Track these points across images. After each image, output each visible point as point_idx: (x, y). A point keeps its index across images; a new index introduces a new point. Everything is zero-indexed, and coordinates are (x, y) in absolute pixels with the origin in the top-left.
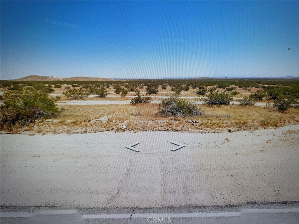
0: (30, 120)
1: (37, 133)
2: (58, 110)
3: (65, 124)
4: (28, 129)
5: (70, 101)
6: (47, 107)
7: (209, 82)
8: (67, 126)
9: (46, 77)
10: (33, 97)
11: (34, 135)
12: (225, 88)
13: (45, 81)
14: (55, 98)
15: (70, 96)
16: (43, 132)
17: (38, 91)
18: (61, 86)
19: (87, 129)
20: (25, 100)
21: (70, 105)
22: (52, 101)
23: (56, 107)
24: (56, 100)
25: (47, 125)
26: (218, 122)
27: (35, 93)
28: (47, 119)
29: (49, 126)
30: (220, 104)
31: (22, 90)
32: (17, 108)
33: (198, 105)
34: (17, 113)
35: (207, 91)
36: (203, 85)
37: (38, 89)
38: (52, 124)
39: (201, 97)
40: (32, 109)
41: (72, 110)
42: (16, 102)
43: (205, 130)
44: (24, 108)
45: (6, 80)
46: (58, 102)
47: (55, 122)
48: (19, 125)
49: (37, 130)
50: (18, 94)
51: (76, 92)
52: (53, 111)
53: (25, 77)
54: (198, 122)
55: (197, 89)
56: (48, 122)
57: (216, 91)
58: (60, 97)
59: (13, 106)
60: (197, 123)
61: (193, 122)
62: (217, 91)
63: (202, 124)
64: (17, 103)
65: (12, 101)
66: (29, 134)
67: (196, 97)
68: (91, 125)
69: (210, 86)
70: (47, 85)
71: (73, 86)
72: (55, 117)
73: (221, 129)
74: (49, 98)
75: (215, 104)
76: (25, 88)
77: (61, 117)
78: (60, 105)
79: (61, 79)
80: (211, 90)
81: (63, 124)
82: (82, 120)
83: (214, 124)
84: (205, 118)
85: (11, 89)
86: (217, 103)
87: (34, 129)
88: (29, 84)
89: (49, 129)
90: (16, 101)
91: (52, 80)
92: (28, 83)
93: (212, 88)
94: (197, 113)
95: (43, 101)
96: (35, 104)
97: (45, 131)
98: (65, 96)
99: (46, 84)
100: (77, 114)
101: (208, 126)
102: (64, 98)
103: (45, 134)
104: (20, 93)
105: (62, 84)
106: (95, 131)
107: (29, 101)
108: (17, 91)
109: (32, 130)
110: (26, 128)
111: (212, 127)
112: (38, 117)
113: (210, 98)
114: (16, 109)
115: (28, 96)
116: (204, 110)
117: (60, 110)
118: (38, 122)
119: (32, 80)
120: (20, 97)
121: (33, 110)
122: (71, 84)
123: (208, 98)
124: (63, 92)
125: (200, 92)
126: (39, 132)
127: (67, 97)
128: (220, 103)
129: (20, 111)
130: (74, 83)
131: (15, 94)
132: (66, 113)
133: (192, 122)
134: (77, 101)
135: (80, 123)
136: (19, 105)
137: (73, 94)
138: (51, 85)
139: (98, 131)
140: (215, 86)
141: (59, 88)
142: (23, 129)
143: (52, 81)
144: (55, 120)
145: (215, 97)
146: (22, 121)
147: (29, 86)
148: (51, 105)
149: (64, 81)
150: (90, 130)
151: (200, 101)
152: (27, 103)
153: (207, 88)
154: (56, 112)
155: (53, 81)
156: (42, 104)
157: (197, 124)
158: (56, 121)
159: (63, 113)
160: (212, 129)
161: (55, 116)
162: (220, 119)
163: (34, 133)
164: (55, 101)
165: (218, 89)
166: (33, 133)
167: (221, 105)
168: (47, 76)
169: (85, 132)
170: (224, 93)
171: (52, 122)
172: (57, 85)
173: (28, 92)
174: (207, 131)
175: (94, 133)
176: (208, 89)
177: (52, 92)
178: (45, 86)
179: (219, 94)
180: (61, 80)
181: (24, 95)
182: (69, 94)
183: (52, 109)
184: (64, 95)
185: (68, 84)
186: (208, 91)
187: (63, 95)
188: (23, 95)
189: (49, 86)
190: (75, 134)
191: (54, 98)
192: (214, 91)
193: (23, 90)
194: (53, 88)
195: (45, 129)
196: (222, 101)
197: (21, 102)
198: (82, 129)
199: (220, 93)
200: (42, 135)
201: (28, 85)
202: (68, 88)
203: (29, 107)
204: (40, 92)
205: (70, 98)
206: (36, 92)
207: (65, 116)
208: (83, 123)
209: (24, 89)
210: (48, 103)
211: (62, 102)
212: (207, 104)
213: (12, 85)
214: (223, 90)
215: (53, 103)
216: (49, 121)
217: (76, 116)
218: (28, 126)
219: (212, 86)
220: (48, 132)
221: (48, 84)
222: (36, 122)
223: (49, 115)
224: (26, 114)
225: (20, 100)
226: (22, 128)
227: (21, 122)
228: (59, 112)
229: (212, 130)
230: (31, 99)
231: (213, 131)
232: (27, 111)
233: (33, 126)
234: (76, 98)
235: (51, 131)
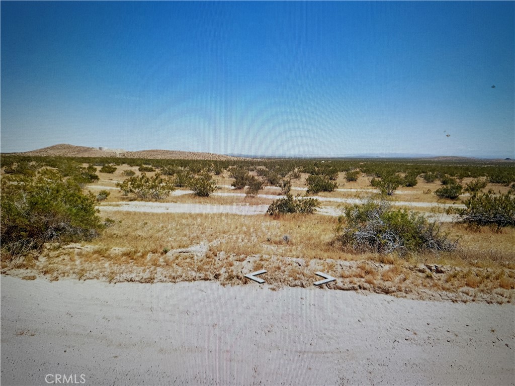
0: (32, 243)
1: (42, 275)
2: (99, 224)
3: (107, 257)
4: (25, 263)
5: (130, 202)
6: (76, 215)
7: (467, 169)
8: (112, 262)
9: (87, 150)
10: (53, 190)
11: (34, 278)
12: (508, 185)
13: (83, 158)
14: (97, 194)
15: (131, 191)
16: (55, 274)
17: (66, 178)
18: (116, 169)
19: (156, 273)
20: (33, 196)
21: (128, 213)
22: (89, 201)
23: (96, 214)
24: (98, 200)
25: (67, 258)
26: (498, 271)
27: (59, 181)
28: (72, 241)
29: (72, 260)
30: (499, 223)
31: (32, 175)
32: (13, 214)
33: (442, 223)
34: (12, 224)
35: (462, 191)
36: (452, 175)
37: (67, 173)
38: (80, 254)
39: (449, 204)
40: (42, 217)
41: (130, 222)
42: (13, 201)
43: (463, 292)
44: (28, 214)
45: (5, 154)
46: (102, 203)
47: (87, 249)
48: (8, 253)
49: (44, 267)
50: (22, 183)
51: (146, 183)
52: (86, 224)
53: (45, 148)
54: (443, 269)
55: (437, 185)
56: (71, 248)
57: (485, 191)
58: (108, 192)
59: (6, 208)
60: (441, 272)
61: (430, 268)
62: (490, 192)
63: (455, 276)
64: (16, 203)
65: (7, 197)
66: (24, 275)
67: (435, 204)
68: (167, 264)
69: (470, 177)
70: (86, 165)
71: (140, 170)
72: (88, 238)
73: (507, 292)
74: (85, 193)
75: (485, 223)
76: (40, 170)
77: (101, 240)
78: (105, 211)
79: (117, 153)
80: (472, 189)
81: (103, 257)
82: (148, 248)
83: (487, 278)
84: (463, 259)
85: (12, 172)
86: (492, 222)
87: (38, 263)
88: (49, 162)
89: (71, 266)
90: (15, 197)
91: (98, 155)
92: (47, 160)
93: (474, 182)
94: (438, 245)
95: (70, 201)
96: (52, 205)
97: (60, 272)
98: (120, 192)
99: (85, 162)
100: (139, 233)
101: (471, 283)
102: (117, 195)
103: (60, 278)
104: (27, 181)
105: (118, 165)
106: (174, 278)
107: (41, 198)
108: (22, 177)
109: (32, 267)
110: (20, 260)
111: (482, 286)
112: (52, 235)
113: (473, 208)
114: (11, 215)
115: (42, 188)
116: (457, 238)
117: (103, 223)
118: (49, 249)
119: (57, 155)
120: (25, 190)
121: (44, 219)
122: (137, 165)
123: (466, 208)
124: (117, 182)
125: (446, 191)
126: (46, 273)
127: (123, 192)
128: (500, 220)
129: (17, 221)
130: (145, 164)
131: (16, 183)
132: (114, 230)
133: (428, 271)
134: (143, 203)
135: (143, 256)
136: (20, 206)
137: (138, 187)
138: (95, 167)
139: (181, 279)
140: (483, 179)
141: (110, 173)
142: (13, 262)
143: (98, 158)
144: (86, 246)
145: (484, 207)
146: (15, 243)
147: (49, 166)
148: (85, 208)
149: (123, 157)
150: (162, 274)
151: (445, 214)
152: (36, 203)
153: (461, 182)
154: (93, 226)
155: (101, 158)
156: (68, 206)
157: (440, 275)
158: (89, 247)
159: (109, 231)
160: (482, 291)
161: (90, 235)
162: (504, 266)
163: (34, 272)
164: (95, 202)
165: (489, 186)
166: (32, 274)
167: (504, 226)
168: (90, 146)
169: (150, 280)
170: (507, 197)
171: (79, 250)
172: (107, 167)
173: (45, 179)
174: (469, 298)
175: (170, 284)
176: (464, 186)
177: (93, 180)
178: (81, 168)
179: (495, 198)
180: (118, 156)
181: (34, 184)
182: (129, 186)
183: (85, 220)
184: (119, 189)
185: (131, 166)
186: (467, 190)
187: (115, 188)
188: (32, 186)
189: (90, 168)
190: (126, 283)
191: (94, 194)
192: (482, 191)
193: (35, 175)
194: (97, 173)
195: (61, 266)
196: (503, 216)
197: (25, 200)
198: (144, 270)
199: (498, 196)
200: (51, 281)
201: (47, 165)
202: (131, 173)
203: (38, 213)
204: (69, 179)
205: (130, 195)
206: (61, 180)
207: (111, 236)
208: (149, 256)
209: (36, 173)
210: (80, 206)
211: (110, 205)
212: (465, 222)
213: (14, 164)
214: (504, 190)
215: (90, 206)
216: (73, 248)
217: (137, 238)
218: (25, 256)
219: (475, 177)
220: (66, 275)
221: (88, 163)
222: (46, 247)
223: (77, 233)
224: (28, 228)
225: (24, 196)
226: (11, 260)
227: (13, 245)
228: (100, 226)
229: (482, 294)
230: (46, 195)
231: (485, 296)
232: (32, 221)
233: (37, 258)
234: (143, 197)
235: (74, 273)
